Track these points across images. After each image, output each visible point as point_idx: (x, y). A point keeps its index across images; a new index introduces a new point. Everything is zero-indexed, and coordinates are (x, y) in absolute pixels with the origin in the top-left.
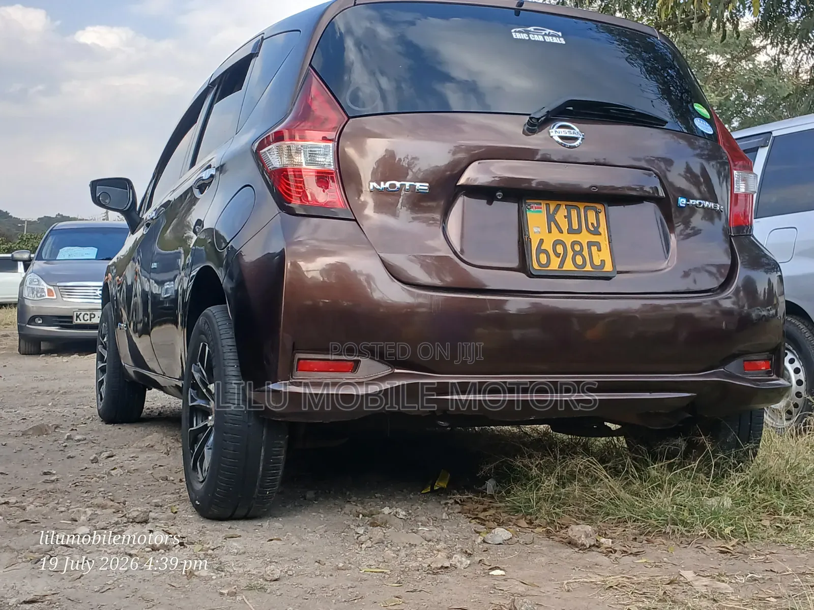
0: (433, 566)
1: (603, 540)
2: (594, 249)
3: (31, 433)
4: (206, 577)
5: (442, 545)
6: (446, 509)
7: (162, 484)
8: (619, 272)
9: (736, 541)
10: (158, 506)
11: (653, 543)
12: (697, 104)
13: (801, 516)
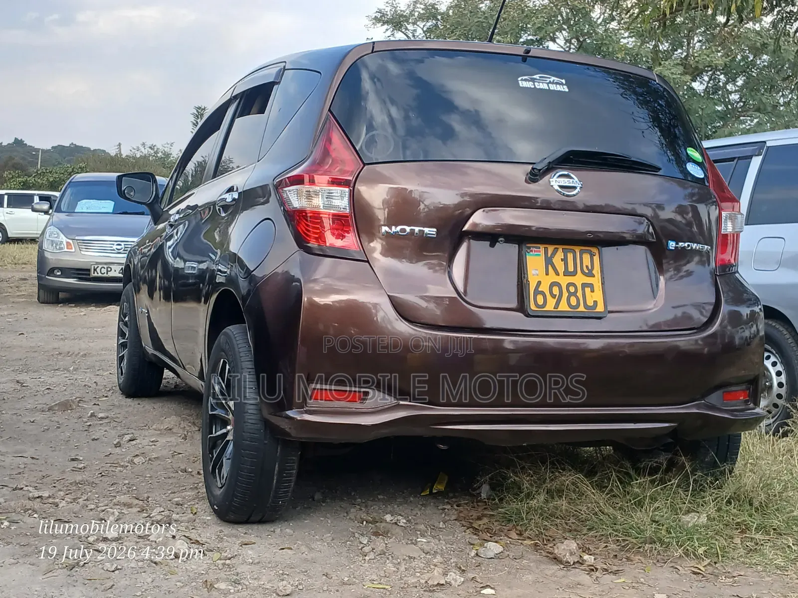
0: (430, 582)
1: (586, 557)
2: (588, 290)
3: (57, 409)
4: (224, 590)
5: (439, 558)
6: (443, 515)
7: (181, 476)
8: (610, 312)
9: (707, 561)
10: (178, 505)
11: (632, 561)
12: (690, 149)
13: (770, 535)
